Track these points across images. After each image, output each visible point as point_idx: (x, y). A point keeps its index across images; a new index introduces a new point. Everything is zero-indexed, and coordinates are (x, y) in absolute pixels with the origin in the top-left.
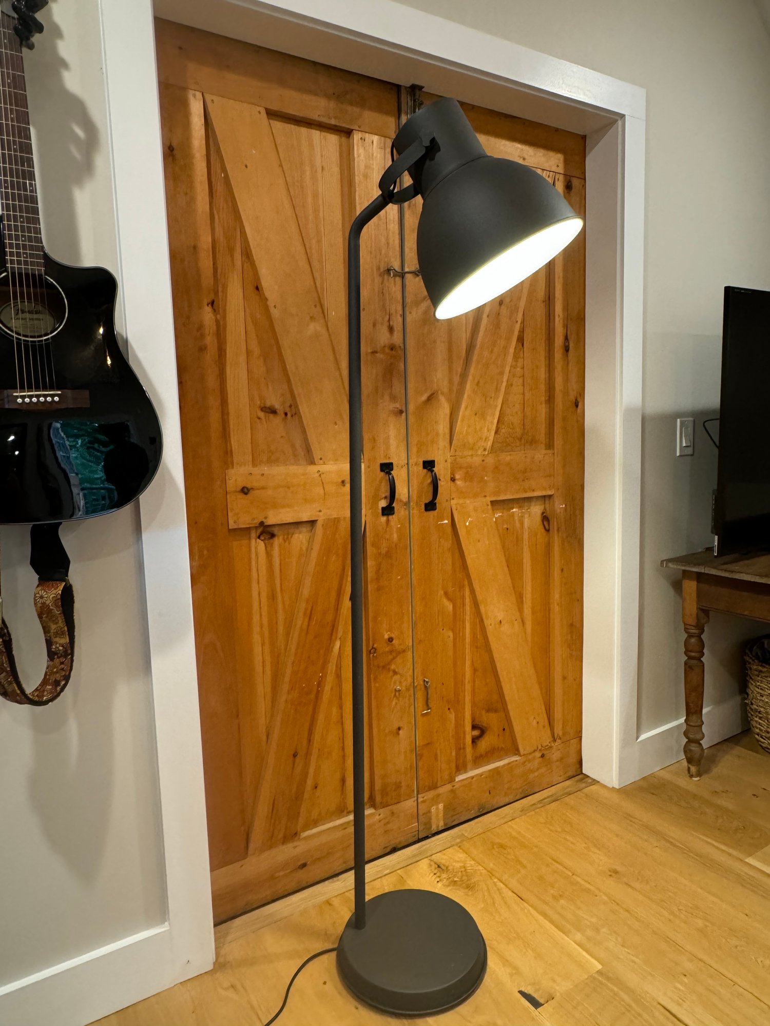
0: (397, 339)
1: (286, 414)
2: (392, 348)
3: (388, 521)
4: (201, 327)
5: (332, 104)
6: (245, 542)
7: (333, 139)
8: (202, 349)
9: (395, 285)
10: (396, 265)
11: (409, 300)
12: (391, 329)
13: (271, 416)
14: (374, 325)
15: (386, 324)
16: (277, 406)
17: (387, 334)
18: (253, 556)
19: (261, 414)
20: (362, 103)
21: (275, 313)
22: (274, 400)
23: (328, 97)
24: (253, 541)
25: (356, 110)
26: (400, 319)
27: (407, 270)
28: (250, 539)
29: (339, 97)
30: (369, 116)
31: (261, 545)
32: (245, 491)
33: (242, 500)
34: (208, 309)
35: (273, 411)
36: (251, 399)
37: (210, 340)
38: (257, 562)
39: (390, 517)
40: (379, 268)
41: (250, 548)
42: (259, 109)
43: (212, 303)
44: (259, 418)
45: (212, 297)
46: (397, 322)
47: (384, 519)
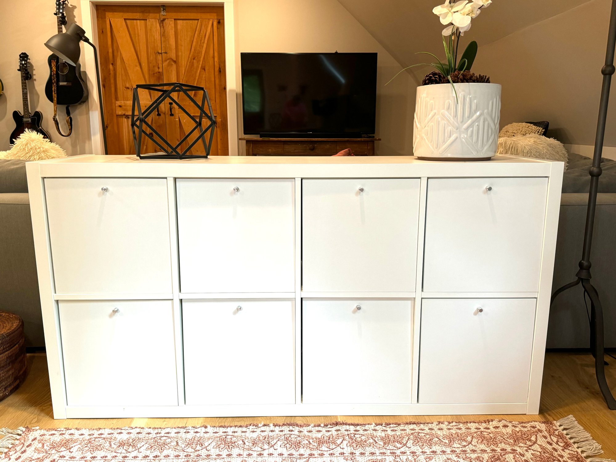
0: (160, 70)
1: (131, 89)
2: (159, 72)
3: (159, 117)
4: (109, 69)
5: (141, 14)
6: (122, 119)
7: (143, 21)
8: (110, 74)
9: (160, 56)
10: (160, 52)
11: (164, 59)
12: (159, 68)
13: (128, 90)
14: (154, 67)
15: (157, 66)
16: (129, 87)
17: (157, 69)
18: (124, 122)
19: (125, 89)
20: (149, 12)
21: (127, 65)
22: (128, 86)
23: (140, 12)
24: (124, 119)
25: (147, 14)
26: (161, 65)
27: (162, 52)
28: (123, 118)
29: (143, 12)
30: (151, 15)
31: (126, 120)
32: (120, 106)
33: (119, 108)
34: (111, 65)
35: (128, 88)
36: (123, 85)
37: (112, 72)
38: (125, 124)
39: (160, 117)
40: (155, 52)
41: (123, 120)
42: (122, 19)
43: (112, 64)
44: (125, 90)
45: (112, 62)
46: (160, 66)
47: (158, 117)
